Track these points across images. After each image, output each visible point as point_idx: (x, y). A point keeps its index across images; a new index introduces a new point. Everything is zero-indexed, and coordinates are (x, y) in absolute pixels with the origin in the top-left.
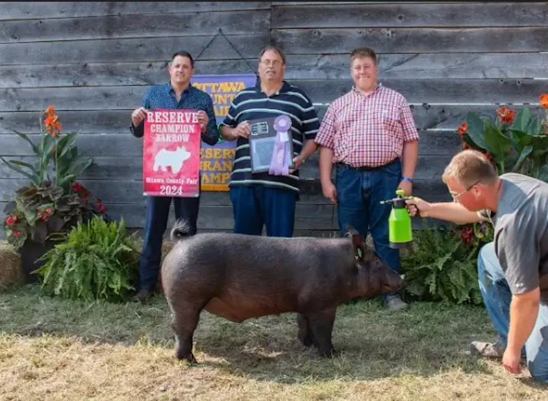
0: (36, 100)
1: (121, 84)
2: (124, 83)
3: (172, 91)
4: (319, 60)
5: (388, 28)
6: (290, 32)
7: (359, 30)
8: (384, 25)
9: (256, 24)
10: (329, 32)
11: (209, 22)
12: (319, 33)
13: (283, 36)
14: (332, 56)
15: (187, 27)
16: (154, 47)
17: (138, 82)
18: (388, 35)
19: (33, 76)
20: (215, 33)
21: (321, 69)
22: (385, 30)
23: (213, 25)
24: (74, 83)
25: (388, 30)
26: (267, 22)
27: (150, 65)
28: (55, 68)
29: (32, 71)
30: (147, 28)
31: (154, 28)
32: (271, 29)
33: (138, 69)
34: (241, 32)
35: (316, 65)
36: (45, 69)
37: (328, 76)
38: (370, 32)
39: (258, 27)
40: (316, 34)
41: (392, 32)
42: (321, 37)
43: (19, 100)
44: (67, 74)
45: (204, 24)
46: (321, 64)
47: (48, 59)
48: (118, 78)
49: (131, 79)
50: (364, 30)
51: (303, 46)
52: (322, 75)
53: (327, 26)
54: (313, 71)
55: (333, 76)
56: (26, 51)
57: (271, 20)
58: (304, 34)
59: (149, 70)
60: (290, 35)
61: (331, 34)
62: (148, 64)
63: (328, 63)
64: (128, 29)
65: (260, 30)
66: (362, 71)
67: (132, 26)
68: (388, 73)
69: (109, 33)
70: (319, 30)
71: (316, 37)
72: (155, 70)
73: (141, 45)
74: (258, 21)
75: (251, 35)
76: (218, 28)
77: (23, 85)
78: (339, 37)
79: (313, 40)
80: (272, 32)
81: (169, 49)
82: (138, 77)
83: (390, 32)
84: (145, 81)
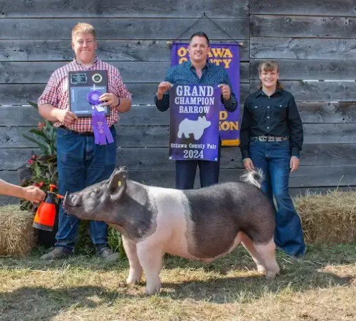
0: (26, 74)
1: (111, 59)
2: (114, 59)
3: (193, 68)
4: (290, 42)
5: (346, 17)
6: (265, 17)
7: (322, 18)
8: (343, 14)
9: (236, 9)
10: (297, 19)
11: (194, 7)
12: (290, 20)
13: (260, 21)
14: (300, 40)
15: (174, 10)
16: (142, 27)
17: (128, 59)
18: (346, 23)
19: (21, 51)
20: (199, 16)
21: (291, 50)
22: (344, 18)
23: (198, 9)
24: (64, 58)
25: (346, 19)
26: (246, 8)
27: (139, 43)
28: (44, 43)
29: (20, 46)
30: (136, 10)
31: (143, 9)
32: (250, 15)
33: (127, 46)
34: (223, 17)
35: (288, 47)
36: (35, 44)
37: (297, 57)
38: (332, 20)
39: (238, 12)
40: (288, 21)
41: (350, 21)
42: (292, 23)
43: (7, 73)
44: (57, 49)
45: (189, 8)
46: (292, 46)
47: (38, 35)
48: (108, 54)
49: (120, 55)
50: (327, 18)
51: (276, 31)
52: (293, 56)
53: (297, 14)
54: (285, 52)
55: (302, 56)
56: (15, 26)
57: (249, 6)
58: (278, 20)
59: (138, 47)
60: (266, 21)
61: (300, 21)
62: (137, 41)
63: (297, 46)
64: (118, 9)
65: (239, 15)
66: (84, 45)
67: (121, 7)
68: (346, 55)
69: (99, 11)
70: (290, 17)
71: (287, 23)
72: (144, 47)
73: (130, 25)
74: (238, 7)
75: (232, 19)
76: (202, 12)
77: (11, 59)
78: (307, 23)
79: (285, 26)
80: (251, 17)
81: (157, 29)
82: (127, 53)
83: (347, 21)
84: (134, 57)
